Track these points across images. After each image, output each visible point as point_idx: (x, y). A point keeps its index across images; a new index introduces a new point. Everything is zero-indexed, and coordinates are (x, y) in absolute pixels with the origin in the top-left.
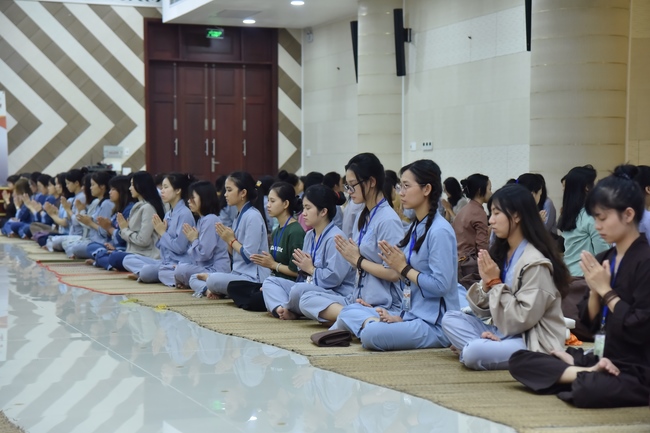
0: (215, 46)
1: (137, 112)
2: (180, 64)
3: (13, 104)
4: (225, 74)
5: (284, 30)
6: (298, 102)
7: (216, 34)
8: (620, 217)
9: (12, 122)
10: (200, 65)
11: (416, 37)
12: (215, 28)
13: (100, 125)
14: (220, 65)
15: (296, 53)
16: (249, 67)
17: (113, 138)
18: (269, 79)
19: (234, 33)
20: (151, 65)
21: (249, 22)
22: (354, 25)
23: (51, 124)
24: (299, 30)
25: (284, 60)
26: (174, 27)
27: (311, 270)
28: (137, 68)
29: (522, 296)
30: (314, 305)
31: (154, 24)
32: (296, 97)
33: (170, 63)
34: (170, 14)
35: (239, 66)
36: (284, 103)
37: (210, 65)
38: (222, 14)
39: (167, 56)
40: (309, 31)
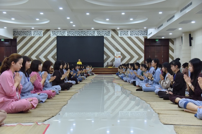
0: (157, 42)
1: (143, 55)
2: (150, 46)
3: (122, 54)
4: (159, 47)
5: (170, 39)
6: (173, 52)
7: (157, 40)
8: (175, 67)
9: (122, 57)
10: (155, 46)
11: (194, 39)
12: (157, 39)
13: (136, 57)
14: (158, 46)
15: (173, 43)
16: (164, 46)
17: (138, 59)
18: (167, 48)
19: (160, 40)
20: (145, 46)
21: (163, 38)
22: (182, 37)
23: (128, 57)
24: (173, 39)
25: (171, 44)
26: (149, 40)
27: (144, 79)
28: (143, 47)
29: (166, 82)
30: (141, 85)
31: (146, 39)
32: (173, 51)
33: (149, 46)
34: (149, 37)
35: (162, 46)
36: (170, 52)
37: (156, 46)
38: (157, 37)
39: (148, 45)
40: (175, 39)
